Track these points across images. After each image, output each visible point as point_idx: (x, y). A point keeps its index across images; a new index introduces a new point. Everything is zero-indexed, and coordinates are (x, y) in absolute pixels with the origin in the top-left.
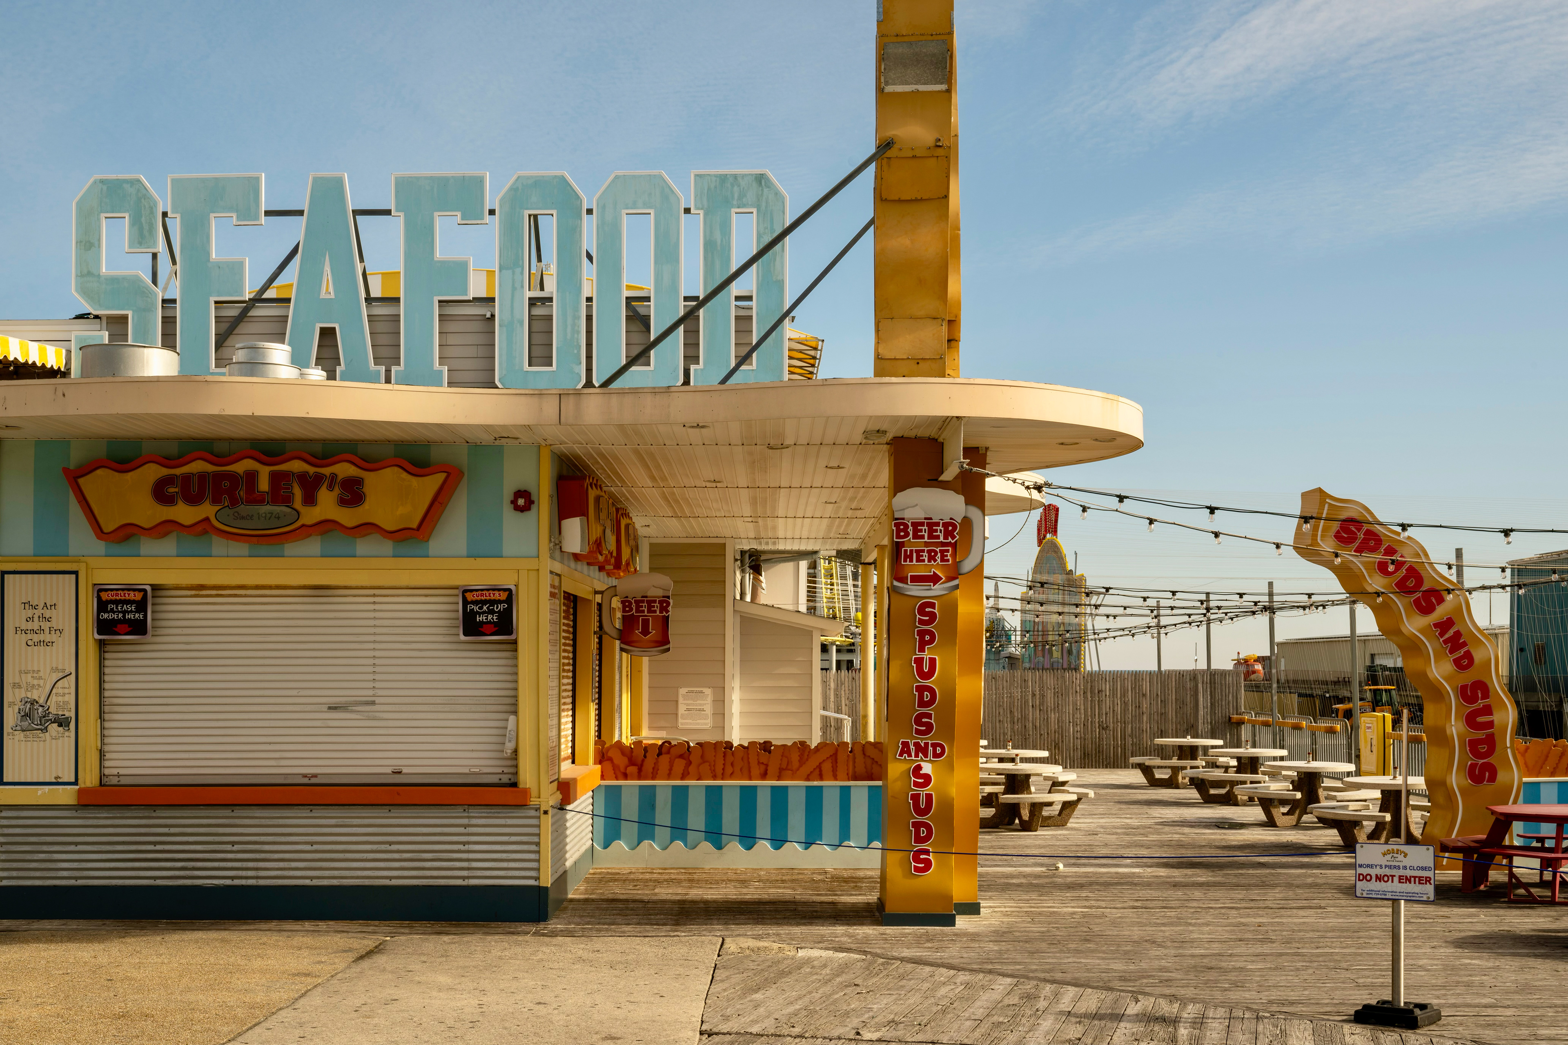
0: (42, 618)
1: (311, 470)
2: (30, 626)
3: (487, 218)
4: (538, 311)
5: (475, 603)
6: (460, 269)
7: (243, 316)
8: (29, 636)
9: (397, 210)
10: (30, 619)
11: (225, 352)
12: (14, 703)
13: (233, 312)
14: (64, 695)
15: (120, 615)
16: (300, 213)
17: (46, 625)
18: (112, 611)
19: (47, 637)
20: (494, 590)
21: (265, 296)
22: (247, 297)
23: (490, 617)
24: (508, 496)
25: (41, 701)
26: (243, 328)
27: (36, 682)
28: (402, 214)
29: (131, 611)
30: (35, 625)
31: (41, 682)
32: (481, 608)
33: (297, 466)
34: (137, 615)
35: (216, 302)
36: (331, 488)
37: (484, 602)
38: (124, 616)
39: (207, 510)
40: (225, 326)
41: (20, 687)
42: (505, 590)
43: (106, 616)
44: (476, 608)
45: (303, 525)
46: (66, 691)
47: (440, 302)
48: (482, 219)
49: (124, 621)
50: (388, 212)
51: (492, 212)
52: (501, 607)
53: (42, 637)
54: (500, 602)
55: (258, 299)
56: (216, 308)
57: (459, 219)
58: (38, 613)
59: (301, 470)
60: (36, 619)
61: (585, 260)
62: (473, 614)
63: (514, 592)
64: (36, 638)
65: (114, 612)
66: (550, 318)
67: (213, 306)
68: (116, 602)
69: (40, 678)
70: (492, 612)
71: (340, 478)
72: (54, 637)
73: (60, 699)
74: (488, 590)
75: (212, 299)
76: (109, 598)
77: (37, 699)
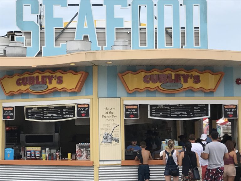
0: (110, 112)
1: (186, 73)
2: (107, 115)
3: (129, 7)
4: (143, 31)
5: (227, 109)
6: (121, 20)
7: (62, 33)
8: (107, 118)
9: (104, 5)
10: (107, 113)
11: (58, 42)
12: (102, 135)
13: (60, 31)
14: (117, 132)
15: (131, 112)
16: (78, 5)
17: (111, 115)
18: (129, 111)
19: (112, 118)
20: (232, 105)
21: (68, 27)
22: (63, 28)
23: (231, 112)
24: (235, 80)
25: (110, 134)
26: (63, 36)
27: (109, 128)
28: (106, 5)
29: (134, 111)
30: (108, 115)
31: (110, 128)
32: (229, 110)
33: (182, 72)
34: (136, 112)
35: (55, 29)
36: (191, 78)
37: (229, 108)
38: (132, 113)
39: (158, 84)
40: (57, 35)
41: (104, 130)
42: (235, 105)
43: (127, 113)
44: (227, 110)
45: (184, 88)
46: (118, 131)
47: (116, 29)
48: (127, 7)
49: (132, 114)
50: (102, 5)
51: (129, 5)
52: (234, 110)
53: (110, 118)
54: (234, 108)
55: (66, 28)
56: (55, 30)
57: (121, 7)
58: (109, 111)
59: (183, 73)
60: (109, 113)
61: (155, 19)
62: (227, 112)
63: (237, 106)
64: (109, 119)
65: (129, 112)
66: (145, 33)
67: (54, 29)
68: (130, 109)
69: (110, 127)
70: (232, 111)
71: (193, 76)
72: (114, 118)
73: (116, 133)
74: (230, 105)
75: (54, 28)
76: (128, 108)
77: (109, 133)
